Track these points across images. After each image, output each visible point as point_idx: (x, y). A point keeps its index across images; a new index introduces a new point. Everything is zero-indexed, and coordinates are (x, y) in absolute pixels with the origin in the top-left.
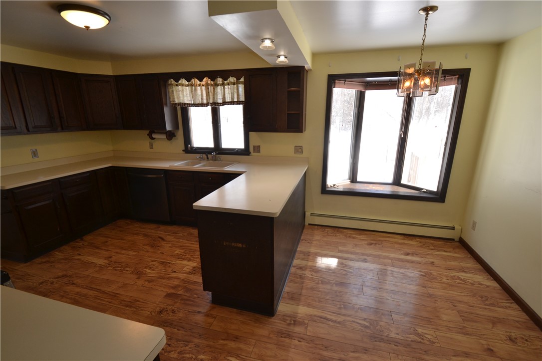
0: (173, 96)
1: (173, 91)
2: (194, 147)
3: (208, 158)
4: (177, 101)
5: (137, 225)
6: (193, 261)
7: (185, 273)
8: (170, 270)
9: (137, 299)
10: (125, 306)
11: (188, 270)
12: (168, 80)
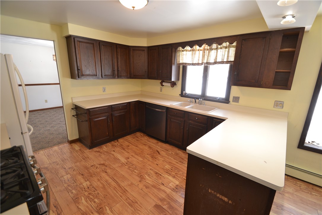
0: (179, 58)
1: (179, 55)
2: (187, 93)
3: (195, 102)
4: (181, 62)
5: (146, 138)
6: (176, 179)
7: (170, 189)
8: (160, 181)
9: (137, 201)
10: (128, 203)
11: (173, 187)
12: (178, 48)
